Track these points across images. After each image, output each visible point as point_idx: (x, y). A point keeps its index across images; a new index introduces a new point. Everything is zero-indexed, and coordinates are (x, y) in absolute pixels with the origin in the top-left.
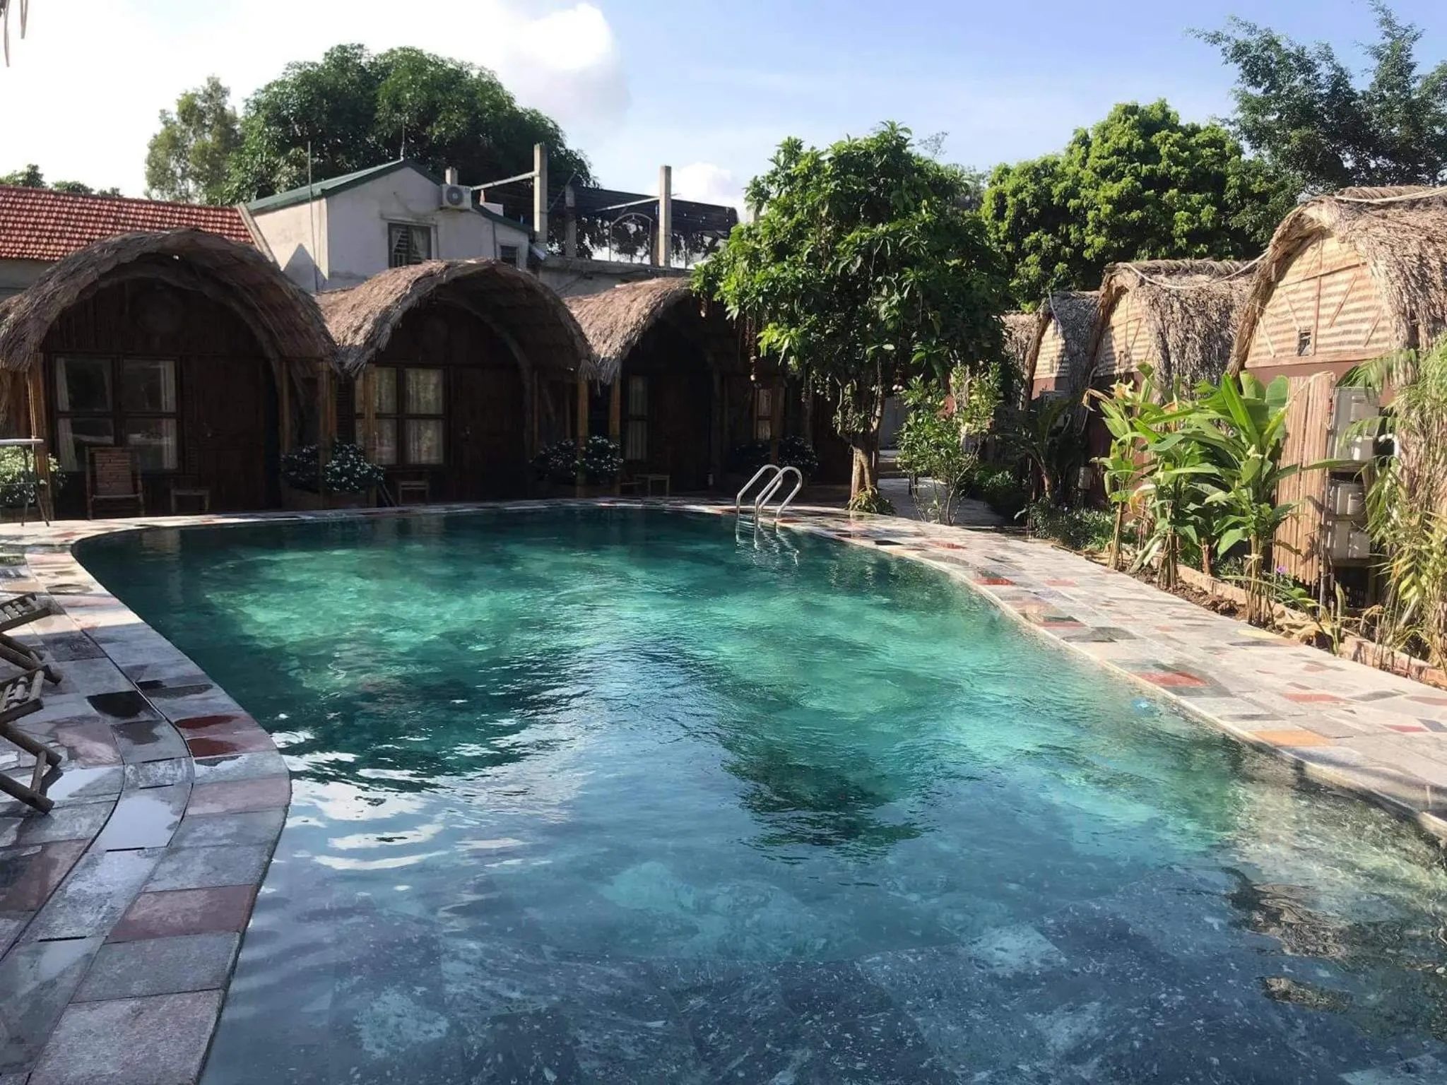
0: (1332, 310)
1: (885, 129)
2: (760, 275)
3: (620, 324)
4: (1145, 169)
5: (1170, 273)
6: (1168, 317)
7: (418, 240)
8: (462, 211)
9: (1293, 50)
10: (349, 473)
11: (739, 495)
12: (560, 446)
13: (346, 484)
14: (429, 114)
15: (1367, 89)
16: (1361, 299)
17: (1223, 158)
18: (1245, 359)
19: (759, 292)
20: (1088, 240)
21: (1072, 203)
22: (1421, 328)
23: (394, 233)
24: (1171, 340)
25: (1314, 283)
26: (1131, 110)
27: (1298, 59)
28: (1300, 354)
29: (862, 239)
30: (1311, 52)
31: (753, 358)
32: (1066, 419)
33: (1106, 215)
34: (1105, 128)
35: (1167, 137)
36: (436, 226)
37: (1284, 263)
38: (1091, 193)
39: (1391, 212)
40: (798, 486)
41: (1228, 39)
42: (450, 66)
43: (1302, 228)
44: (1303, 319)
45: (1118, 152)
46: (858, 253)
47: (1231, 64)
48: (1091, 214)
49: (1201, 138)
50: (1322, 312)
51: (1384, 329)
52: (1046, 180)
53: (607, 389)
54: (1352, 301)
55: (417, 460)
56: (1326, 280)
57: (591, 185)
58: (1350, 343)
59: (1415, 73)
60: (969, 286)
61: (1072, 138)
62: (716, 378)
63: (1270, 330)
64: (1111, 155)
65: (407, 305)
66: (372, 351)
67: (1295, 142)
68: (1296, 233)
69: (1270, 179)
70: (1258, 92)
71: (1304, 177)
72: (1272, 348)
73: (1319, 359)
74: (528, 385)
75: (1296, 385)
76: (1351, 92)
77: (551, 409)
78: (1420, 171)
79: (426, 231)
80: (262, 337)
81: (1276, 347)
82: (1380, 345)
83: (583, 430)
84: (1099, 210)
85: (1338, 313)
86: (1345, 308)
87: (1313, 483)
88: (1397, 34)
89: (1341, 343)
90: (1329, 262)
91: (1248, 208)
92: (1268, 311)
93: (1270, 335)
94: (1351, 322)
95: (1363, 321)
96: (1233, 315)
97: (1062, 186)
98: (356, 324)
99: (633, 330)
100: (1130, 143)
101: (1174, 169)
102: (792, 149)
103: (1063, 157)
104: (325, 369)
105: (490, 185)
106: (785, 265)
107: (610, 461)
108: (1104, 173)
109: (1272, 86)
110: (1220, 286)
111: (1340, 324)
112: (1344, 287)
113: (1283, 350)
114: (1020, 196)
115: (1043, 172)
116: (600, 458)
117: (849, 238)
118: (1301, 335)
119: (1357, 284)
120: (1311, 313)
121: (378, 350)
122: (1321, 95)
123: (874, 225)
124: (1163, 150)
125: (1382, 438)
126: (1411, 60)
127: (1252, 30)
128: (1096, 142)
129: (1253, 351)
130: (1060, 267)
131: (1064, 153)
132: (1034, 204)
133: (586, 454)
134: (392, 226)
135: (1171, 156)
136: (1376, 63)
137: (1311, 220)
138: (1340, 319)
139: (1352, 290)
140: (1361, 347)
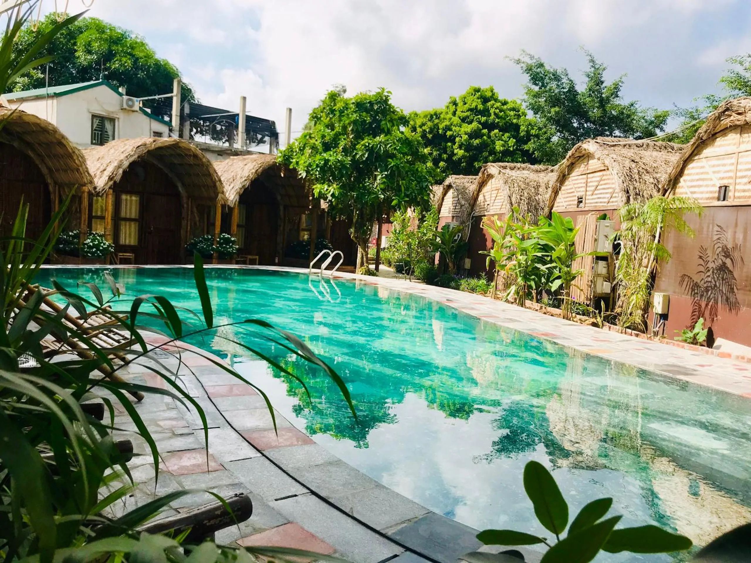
0: (593, 188)
1: (380, 91)
2: (318, 157)
3: (238, 177)
4: (483, 119)
5: (512, 169)
6: (512, 189)
7: (108, 126)
8: (133, 111)
9: (552, 70)
10: (97, 246)
11: (312, 264)
12: (204, 238)
13: (96, 252)
14: (109, 56)
15: (584, 91)
16: (605, 184)
17: (519, 116)
18: (552, 209)
19: (317, 166)
20: (456, 151)
21: (449, 133)
22: (631, 197)
23: (95, 120)
24: (514, 200)
25: (585, 176)
26: (477, 90)
27: (554, 75)
28: (578, 207)
29: (369, 144)
30: (559, 72)
31: (311, 198)
32: (459, 236)
33: (465, 140)
34: (465, 98)
35: (494, 104)
36: (118, 118)
37: (571, 167)
38: (457, 129)
39: (616, 148)
40: (341, 261)
41: (523, 63)
42: (119, 31)
43: (580, 152)
44: (579, 191)
45: (471, 110)
46: (367, 151)
47: (525, 74)
48: (457, 139)
49: (509, 106)
50: (588, 189)
51: (615, 197)
52: (437, 121)
53: (231, 209)
54: (601, 185)
55: (124, 243)
56: (589, 176)
57: (196, 102)
58: (601, 202)
59: (604, 85)
60: (417, 170)
61: (449, 100)
62: (282, 208)
63: (564, 196)
64: (468, 111)
65: (132, 159)
66: (111, 183)
67: (553, 113)
68: (577, 155)
69: (540, 129)
70: (536, 89)
71: (556, 129)
72: (565, 204)
73: (586, 209)
74: (185, 206)
75: (580, 219)
76: (576, 91)
77: (197, 219)
78: (606, 130)
79: (112, 120)
80: (44, 170)
81: (567, 203)
82: (614, 204)
83: (218, 230)
84: (461, 137)
85: (596, 189)
86: (598, 188)
87: (589, 260)
88: (597, 67)
89: (596, 203)
90: (591, 168)
91: (532, 141)
92: (563, 188)
93: (564, 198)
94: (601, 194)
95: (606, 193)
96: (540, 190)
97: (444, 124)
98: (102, 168)
99: (246, 180)
100: (476, 106)
101: (497, 120)
102: (333, 97)
103: (444, 109)
104: (87, 190)
105: (146, 98)
106: (332, 153)
107: (231, 247)
108: (463, 120)
109: (543, 85)
110: (533, 176)
111: (596, 194)
112: (598, 179)
113: (570, 205)
114: (424, 128)
115: (435, 116)
116: (226, 245)
117: (362, 143)
118: (579, 199)
119: (604, 178)
120: (584, 189)
121: (115, 182)
122: (564, 92)
123: (374, 137)
124: (492, 111)
125: (616, 243)
126: (602, 79)
127: (532, 57)
128: (460, 104)
129: (556, 205)
130: (442, 164)
131: (444, 108)
132: (430, 132)
133: (218, 243)
134: (94, 116)
135: (495, 114)
136: (587, 79)
137: (585, 150)
138: (596, 192)
139: (601, 180)
140: (606, 204)
